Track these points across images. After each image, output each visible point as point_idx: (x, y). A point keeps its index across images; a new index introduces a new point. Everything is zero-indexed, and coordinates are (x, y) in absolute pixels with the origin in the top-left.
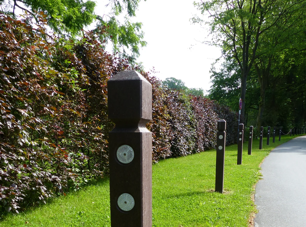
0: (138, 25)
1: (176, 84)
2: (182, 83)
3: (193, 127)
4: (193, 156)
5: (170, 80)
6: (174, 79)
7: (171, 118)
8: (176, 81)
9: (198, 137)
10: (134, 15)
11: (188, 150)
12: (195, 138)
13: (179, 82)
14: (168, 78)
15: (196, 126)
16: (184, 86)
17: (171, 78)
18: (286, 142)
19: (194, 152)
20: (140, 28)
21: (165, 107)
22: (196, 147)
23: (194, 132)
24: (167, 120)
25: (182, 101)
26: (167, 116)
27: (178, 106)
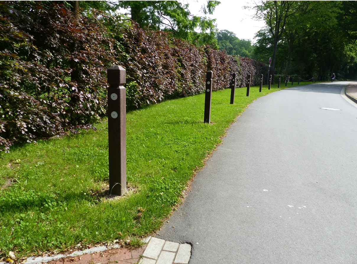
0: (214, 20)
1: (229, 35)
2: (233, 34)
3: (240, 74)
4: (240, 89)
5: (223, 31)
6: (227, 31)
7: (230, 70)
8: (229, 32)
9: (243, 79)
10: (212, 14)
11: (237, 85)
12: (241, 80)
13: (231, 33)
14: (222, 30)
15: (242, 74)
16: (235, 37)
17: (225, 30)
18: (302, 85)
19: (240, 87)
20: (215, 21)
21: (228, 65)
22: (242, 84)
23: (241, 77)
24: (229, 71)
25: (235, 61)
26: (229, 69)
27: (234, 64)
